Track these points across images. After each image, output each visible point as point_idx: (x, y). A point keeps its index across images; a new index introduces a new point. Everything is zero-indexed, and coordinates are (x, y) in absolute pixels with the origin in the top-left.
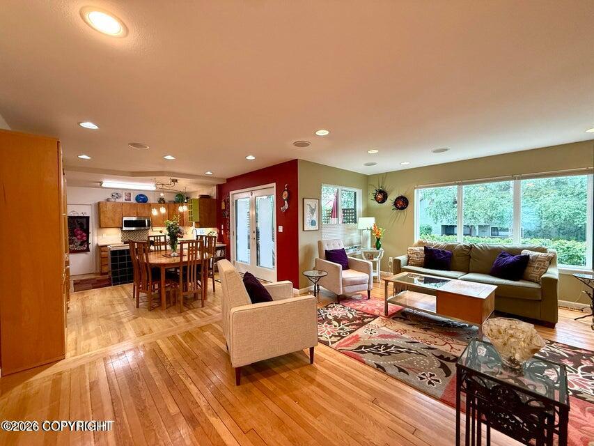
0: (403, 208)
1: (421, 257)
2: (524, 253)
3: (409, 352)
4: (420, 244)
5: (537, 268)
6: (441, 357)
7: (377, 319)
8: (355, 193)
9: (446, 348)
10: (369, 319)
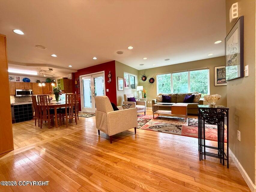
0: (152, 82)
1: (161, 99)
2: (193, 94)
3: (166, 126)
4: (160, 95)
5: (197, 98)
6: (176, 126)
7: (151, 120)
8: (134, 77)
9: (177, 124)
10: (148, 120)
